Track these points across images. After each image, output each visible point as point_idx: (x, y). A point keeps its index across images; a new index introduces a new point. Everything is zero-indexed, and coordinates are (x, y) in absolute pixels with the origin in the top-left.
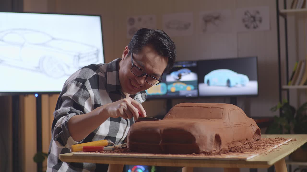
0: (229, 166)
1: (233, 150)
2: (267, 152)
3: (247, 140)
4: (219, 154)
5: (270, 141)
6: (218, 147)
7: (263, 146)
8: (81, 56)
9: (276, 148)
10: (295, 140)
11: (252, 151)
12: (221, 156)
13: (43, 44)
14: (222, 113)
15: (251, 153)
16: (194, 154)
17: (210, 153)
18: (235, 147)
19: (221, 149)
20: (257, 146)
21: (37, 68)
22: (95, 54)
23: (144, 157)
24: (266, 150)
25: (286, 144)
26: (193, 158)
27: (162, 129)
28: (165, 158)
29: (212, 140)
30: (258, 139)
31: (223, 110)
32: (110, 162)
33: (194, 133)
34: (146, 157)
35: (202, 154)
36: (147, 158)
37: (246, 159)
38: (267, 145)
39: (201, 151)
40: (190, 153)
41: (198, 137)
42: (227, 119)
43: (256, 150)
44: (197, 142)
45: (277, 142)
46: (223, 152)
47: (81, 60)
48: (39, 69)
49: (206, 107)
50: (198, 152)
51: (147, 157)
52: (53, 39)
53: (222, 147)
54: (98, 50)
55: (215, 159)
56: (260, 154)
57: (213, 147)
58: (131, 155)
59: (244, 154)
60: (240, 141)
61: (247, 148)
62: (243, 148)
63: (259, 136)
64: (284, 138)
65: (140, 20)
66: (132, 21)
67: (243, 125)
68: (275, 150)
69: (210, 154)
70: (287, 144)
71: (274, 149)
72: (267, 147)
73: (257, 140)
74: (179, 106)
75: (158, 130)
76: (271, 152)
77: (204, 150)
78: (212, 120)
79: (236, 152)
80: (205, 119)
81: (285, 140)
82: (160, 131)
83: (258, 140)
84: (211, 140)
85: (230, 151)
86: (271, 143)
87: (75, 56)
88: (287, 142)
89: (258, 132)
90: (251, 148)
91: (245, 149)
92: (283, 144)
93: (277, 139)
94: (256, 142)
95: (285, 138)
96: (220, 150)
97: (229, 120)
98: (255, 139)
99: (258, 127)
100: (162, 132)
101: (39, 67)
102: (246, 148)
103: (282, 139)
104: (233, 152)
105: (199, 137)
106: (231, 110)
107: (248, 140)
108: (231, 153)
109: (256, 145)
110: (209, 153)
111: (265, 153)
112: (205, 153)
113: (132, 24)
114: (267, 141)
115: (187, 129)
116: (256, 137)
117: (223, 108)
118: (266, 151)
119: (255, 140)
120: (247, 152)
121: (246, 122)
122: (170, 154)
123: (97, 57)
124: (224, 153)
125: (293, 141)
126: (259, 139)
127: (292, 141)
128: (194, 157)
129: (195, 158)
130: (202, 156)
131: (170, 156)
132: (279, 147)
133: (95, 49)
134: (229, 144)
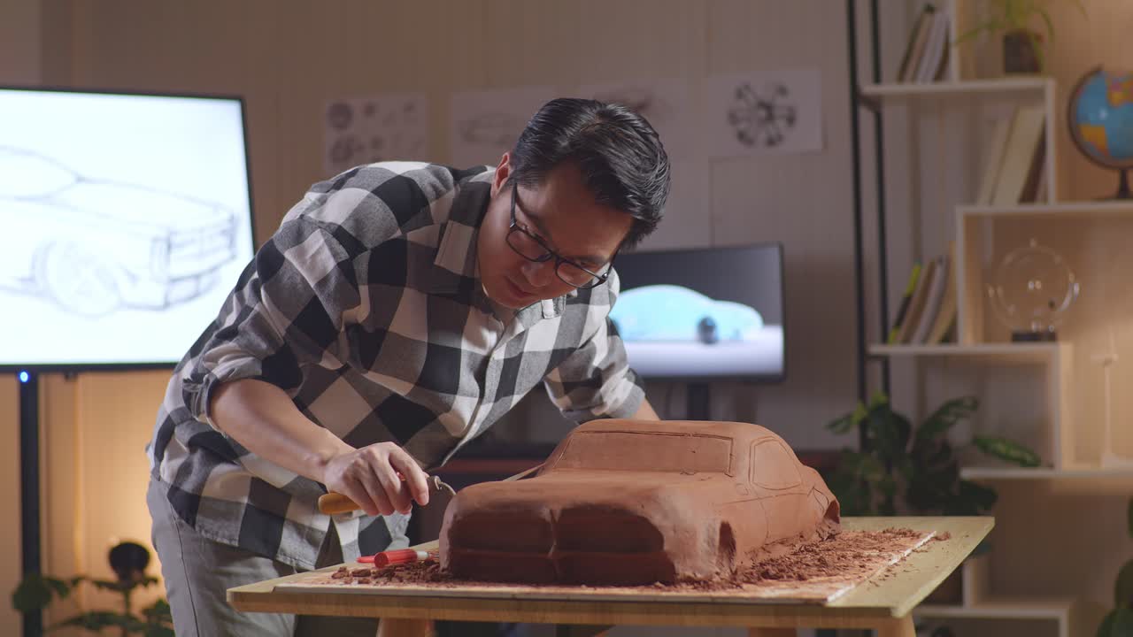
0: (771, 622)
1: (772, 572)
2: (875, 577)
3: (802, 537)
4: (733, 581)
5: (870, 540)
6: (725, 563)
7: (855, 557)
8: (176, 240)
9: (895, 564)
10: (947, 536)
11: (831, 575)
12: (744, 591)
13: (46, 199)
14: (731, 455)
15: (830, 582)
16: (658, 584)
17: (705, 582)
18: (772, 560)
19: (734, 570)
20: (839, 559)
21: (23, 280)
22: (224, 232)
23: (504, 596)
24: (871, 572)
25: (922, 551)
26: (659, 600)
27: (558, 509)
28: (572, 598)
29: (713, 540)
30: (831, 534)
31: (732, 444)
32: (382, 612)
33: (657, 519)
34: (510, 596)
35: (684, 585)
36: (514, 599)
37: (825, 600)
38: (866, 553)
39: (679, 577)
40: (648, 583)
41: (672, 533)
42: (745, 472)
43: (841, 573)
44: (666, 547)
45: (891, 543)
46: (745, 579)
47: (175, 254)
48: (32, 285)
49: (676, 435)
50: (670, 579)
51: (514, 594)
52: (80, 179)
53: (736, 563)
54: (233, 220)
55: (730, 601)
56: (859, 584)
57: (714, 561)
58: (461, 589)
59: (810, 583)
60: (782, 543)
61: (810, 563)
62: (799, 565)
63: (834, 526)
64: (910, 531)
65: (370, 110)
66: (341, 114)
67: (790, 491)
68: (896, 570)
69: (706, 584)
70: (923, 548)
71: (892, 566)
72: (869, 559)
73: (828, 538)
74: (588, 432)
75: (545, 513)
76: (887, 576)
77: (689, 573)
78: (699, 475)
79: (783, 577)
80: (678, 475)
81: (915, 536)
82: (552, 512)
83: (831, 537)
84: (708, 543)
85: (766, 575)
86: (875, 546)
87: (155, 240)
88: (924, 544)
89: (832, 514)
90: (822, 563)
91: (804, 569)
92: (913, 551)
93: (889, 534)
94: (828, 544)
95: (916, 530)
96: (731, 571)
97: (751, 475)
98: (821, 533)
99: (832, 497)
100: (557, 518)
101: (31, 279)
102: (807, 565)
103: (905, 534)
104: (777, 577)
105: (675, 531)
106: (753, 445)
107: (805, 537)
108: (770, 581)
109: (830, 553)
110: (702, 583)
111: (871, 579)
112: (690, 581)
113: (341, 126)
114: (861, 542)
115: (639, 510)
116: (826, 529)
117: (732, 439)
118: (872, 575)
119: (823, 539)
120: (815, 579)
121: (800, 480)
122: (584, 586)
123: (232, 243)
124: (748, 582)
125: (940, 540)
126: (833, 533)
127: (937, 538)
128: (664, 594)
129: (667, 597)
130: (686, 592)
131: (586, 591)
132: (903, 559)
133: (224, 215)
134: (754, 553)
